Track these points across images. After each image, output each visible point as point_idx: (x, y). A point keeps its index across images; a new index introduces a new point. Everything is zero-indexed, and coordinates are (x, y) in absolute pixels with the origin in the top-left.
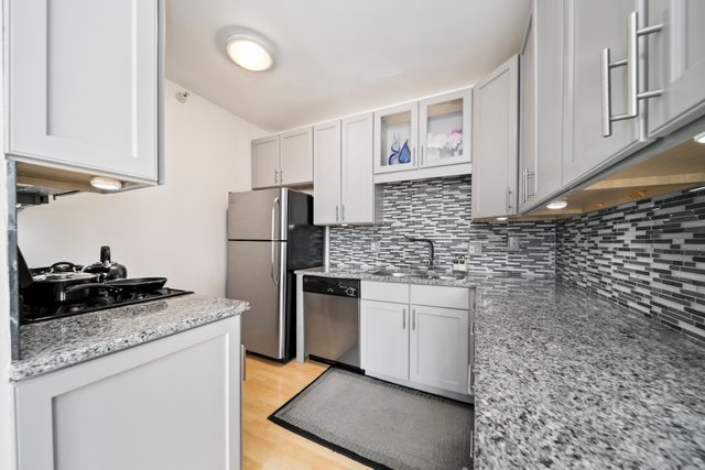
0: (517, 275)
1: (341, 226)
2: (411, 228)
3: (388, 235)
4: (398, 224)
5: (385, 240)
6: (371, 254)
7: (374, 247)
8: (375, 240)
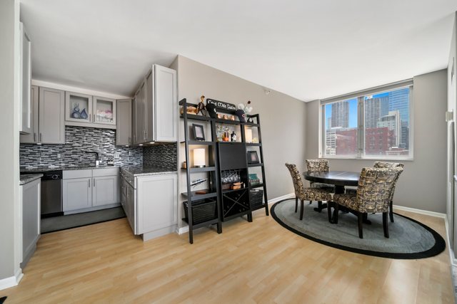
0: (132, 164)
1: (36, 145)
2: (85, 147)
3: (70, 150)
4: (78, 145)
5: (68, 152)
6: (57, 159)
7: (59, 156)
8: (60, 152)
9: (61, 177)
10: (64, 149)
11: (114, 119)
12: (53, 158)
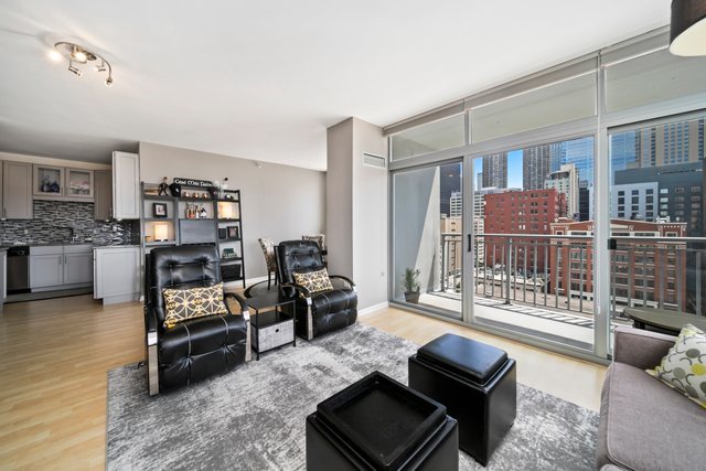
2: (57, 222)
3: (39, 225)
4: (48, 219)
5: (36, 228)
6: (24, 235)
7: (26, 232)
8: (27, 228)
9: (27, 253)
10: (32, 224)
11: (92, 192)
12: (19, 234)
